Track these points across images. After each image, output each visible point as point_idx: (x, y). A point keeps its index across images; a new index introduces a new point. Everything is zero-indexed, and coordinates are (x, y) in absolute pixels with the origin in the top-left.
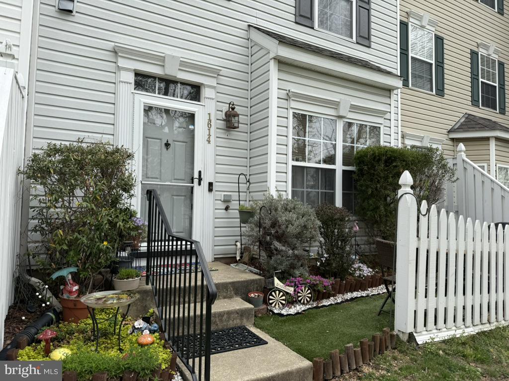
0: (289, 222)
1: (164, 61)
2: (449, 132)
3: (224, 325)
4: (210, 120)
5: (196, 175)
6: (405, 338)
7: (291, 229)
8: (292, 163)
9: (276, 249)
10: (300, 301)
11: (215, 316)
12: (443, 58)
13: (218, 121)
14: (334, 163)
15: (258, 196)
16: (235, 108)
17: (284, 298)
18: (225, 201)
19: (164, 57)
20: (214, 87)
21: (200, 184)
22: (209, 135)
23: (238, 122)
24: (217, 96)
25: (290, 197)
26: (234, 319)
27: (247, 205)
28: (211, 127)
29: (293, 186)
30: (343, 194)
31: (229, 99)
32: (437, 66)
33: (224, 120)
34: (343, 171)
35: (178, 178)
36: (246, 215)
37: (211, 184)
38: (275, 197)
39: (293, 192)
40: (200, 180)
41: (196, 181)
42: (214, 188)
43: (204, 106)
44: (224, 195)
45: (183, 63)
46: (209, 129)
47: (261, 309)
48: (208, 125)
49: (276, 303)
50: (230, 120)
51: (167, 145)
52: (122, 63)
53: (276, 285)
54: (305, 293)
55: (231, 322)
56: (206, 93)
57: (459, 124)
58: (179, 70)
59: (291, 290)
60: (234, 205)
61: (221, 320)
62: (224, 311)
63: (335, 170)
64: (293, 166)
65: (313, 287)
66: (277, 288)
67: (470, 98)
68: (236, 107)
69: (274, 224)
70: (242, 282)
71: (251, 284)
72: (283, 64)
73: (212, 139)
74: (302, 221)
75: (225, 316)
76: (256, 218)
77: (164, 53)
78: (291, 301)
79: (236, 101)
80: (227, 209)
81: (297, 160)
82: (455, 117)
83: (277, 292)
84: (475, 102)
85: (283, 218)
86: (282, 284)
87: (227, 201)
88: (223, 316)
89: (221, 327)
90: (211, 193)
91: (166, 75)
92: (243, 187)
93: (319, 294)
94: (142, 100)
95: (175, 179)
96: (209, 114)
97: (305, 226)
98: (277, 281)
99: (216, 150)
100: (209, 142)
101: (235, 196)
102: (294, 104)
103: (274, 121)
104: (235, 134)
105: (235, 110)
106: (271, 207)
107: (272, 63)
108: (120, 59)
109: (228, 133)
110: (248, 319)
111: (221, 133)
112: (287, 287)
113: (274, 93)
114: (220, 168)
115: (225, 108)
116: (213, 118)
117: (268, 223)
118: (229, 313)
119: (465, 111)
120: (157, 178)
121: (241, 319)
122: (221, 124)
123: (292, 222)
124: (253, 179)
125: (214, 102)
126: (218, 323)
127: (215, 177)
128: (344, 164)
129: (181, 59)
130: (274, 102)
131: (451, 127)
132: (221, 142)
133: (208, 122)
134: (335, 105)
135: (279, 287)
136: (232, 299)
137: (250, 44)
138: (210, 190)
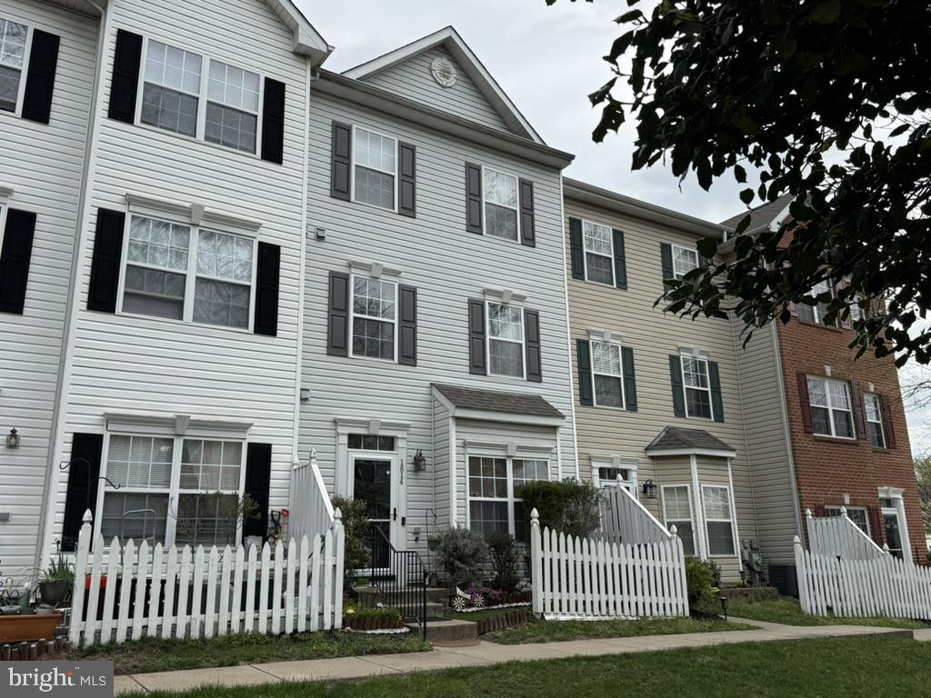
0: (465, 546)
2: (647, 449)
4: (402, 465)
5: (392, 512)
6: (539, 617)
7: (468, 551)
8: (469, 498)
9: (458, 567)
10: (475, 604)
12: (633, 370)
13: (408, 465)
14: (506, 496)
15: (443, 528)
17: (464, 601)
18: (415, 533)
19: (369, 421)
20: (404, 438)
21: (395, 519)
22: (402, 477)
23: (425, 465)
24: (407, 445)
25: (468, 527)
26: (430, 612)
27: (435, 536)
28: (403, 471)
29: (471, 518)
30: (516, 523)
31: (417, 446)
32: (625, 379)
33: (413, 464)
34: (515, 503)
35: (381, 516)
36: (433, 544)
37: (403, 519)
38: (456, 527)
39: (472, 523)
40: (395, 515)
41: (392, 517)
42: (407, 522)
43: (398, 454)
44: (414, 528)
45: (383, 423)
46: (402, 473)
48: (401, 469)
49: (458, 605)
50: (418, 464)
52: (341, 430)
53: (458, 593)
54: (479, 599)
55: (428, 613)
56: (400, 444)
57: (658, 440)
58: (380, 428)
59: (469, 597)
60: (423, 536)
63: (507, 503)
64: (470, 501)
65: (485, 595)
66: (459, 595)
67: (672, 409)
69: (456, 549)
72: (458, 420)
73: (404, 480)
74: (475, 545)
76: (442, 545)
78: (469, 604)
79: (423, 446)
80: (417, 540)
81: (474, 495)
82: (654, 432)
83: (459, 598)
84: (679, 412)
85: (461, 544)
86: (462, 593)
87: (416, 533)
90: (404, 526)
91: (370, 433)
92: (431, 520)
93: (490, 601)
94: (352, 455)
96: (402, 460)
97: (477, 549)
98: (458, 590)
99: (407, 490)
100: (402, 483)
101: (423, 528)
102: (469, 451)
103: (454, 465)
104: (422, 474)
105: (422, 455)
106: (452, 535)
107: (451, 420)
108: (339, 427)
109: (417, 474)
110: (439, 612)
111: (411, 475)
112: (466, 595)
113: (454, 443)
115: (414, 453)
116: (404, 464)
117: (451, 548)
119: (666, 424)
121: (435, 613)
122: (411, 467)
123: (468, 546)
124: (438, 512)
125: (404, 451)
127: (407, 513)
128: (515, 496)
130: (454, 450)
131: (648, 443)
132: (411, 482)
133: (401, 467)
134: (505, 447)
137: (433, 400)
138: (403, 524)
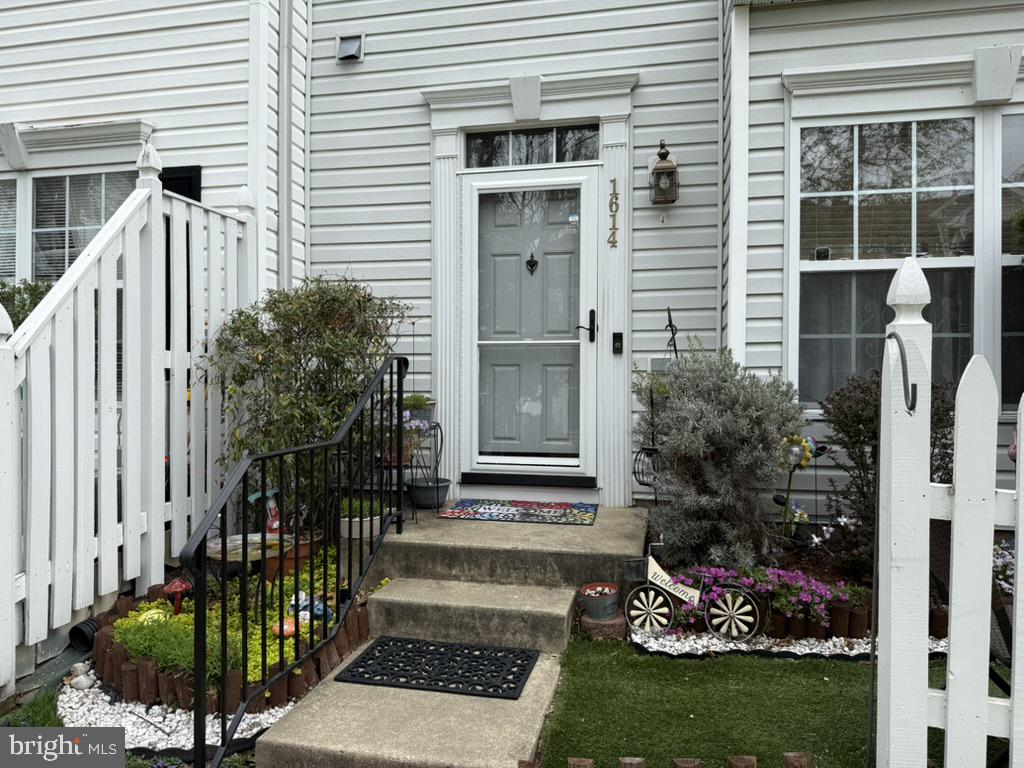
1: (509, 95)
3: (493, 638)
4: (615, 195)
5: (584, 321)
8: (799, 266)
10: (718, 628)
11: (473, 615)
13: (638, 193)
14: (967, 251)
16: (667, 153)
17: (665, 610)
19: (508, 87)
20: (625, 119)
21: (592, 339)
22: (614, 228)
24: (632, 137)
25: (792, 358)
26: (516, 632)
28: (617, 210)
29: (803, 329)
31: (654, 136)
33: (650, 188)
34: (1006, 269)
35: (554, 329)
37: (618, 338)
39: (808, 346)
40: (593, 328)
41: (584, 334)
42: (627, 346)
43: (602, 165)
44: (652, 360)
45: (545, 87)
46: (613, 216)
47: (605, 626)
48: (611, 206)
49: (645, 620)
50: (664, 189)
51: (532, 265)
52: (440, 121)
53: (650, 577)
54: (736, 612)
55: (509, 636)
58: (543, 102)
59: (692, 595)
61: (487, 628)
62: (492, 610)
63: (972, 271)
64: (803, 275)
65: (760, 599)
66: (651, 583)
68: (669, 149)
70: (580, 556)
71: (604, 564)
73: (620, 236)
75: (496, 621)
77: (507, 79)
79: (668, 135)
83: (652, 594)
86: (667, 577)
88: (490, 619)
89: (486, 641)
90: (618, 356)
91: (518, 121)
93: (775, 619)
94: (474, 184)
95: (549, 332)
96: (614, 181)
98: (654, 568)
99: (631, 260)
100: (613, 244)
104: (680, 216)
105: (668, 158)
108: (435, 117)
109: (664, 214)
110: (550, 638)
111: (645, 219)
112: (681, 587)
114: (641, 298)
115: (652, 160)
116: (623, 189)
118: (505, 616)
120: (514, 333)
121: (534, 636)
122: (644, 197)
125: (623, 153)
126: (480, 631)
127: (627, 321)
129: (543, 79)
132: (644, 239)
133: (612, 200)
135: (658, 583)
136: (554, 590)
138: (617, 350)
